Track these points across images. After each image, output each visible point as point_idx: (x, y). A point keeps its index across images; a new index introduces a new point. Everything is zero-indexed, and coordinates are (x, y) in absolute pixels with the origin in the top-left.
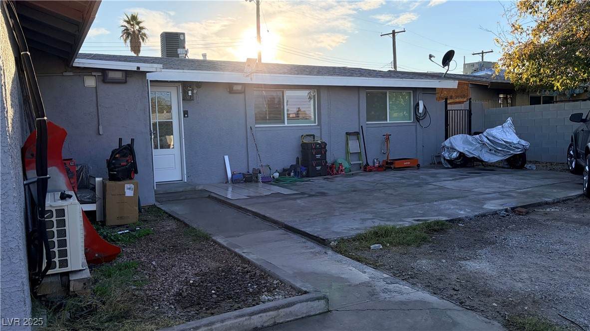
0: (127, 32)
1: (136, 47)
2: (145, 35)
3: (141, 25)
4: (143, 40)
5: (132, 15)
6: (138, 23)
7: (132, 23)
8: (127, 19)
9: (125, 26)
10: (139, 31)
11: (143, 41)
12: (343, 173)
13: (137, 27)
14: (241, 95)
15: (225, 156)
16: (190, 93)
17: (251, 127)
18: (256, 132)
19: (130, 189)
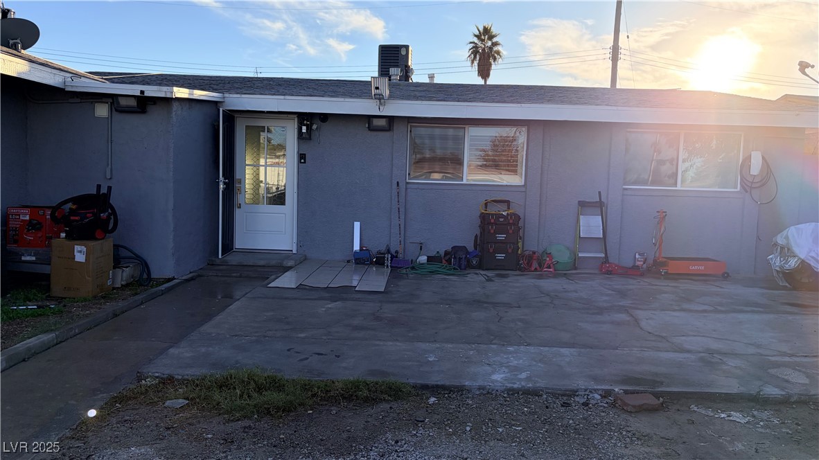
0: (475, 51)
1: (484, 72)
2: (498, 53)
3: (495, 40)
4: (495, 59)
5: (484, 27)
6: (491, 38)
7: (483, 37)
8: (477, 33)
9: (474, 43)
10: (491, 48)
11: (494, 61)
12: (551, 270)
13: (489, 43)
14: (387, 134)
15: (355, 223)
16: (304, 129)
17: (398, 182)
18: (409, 190)
19: (80, 252)
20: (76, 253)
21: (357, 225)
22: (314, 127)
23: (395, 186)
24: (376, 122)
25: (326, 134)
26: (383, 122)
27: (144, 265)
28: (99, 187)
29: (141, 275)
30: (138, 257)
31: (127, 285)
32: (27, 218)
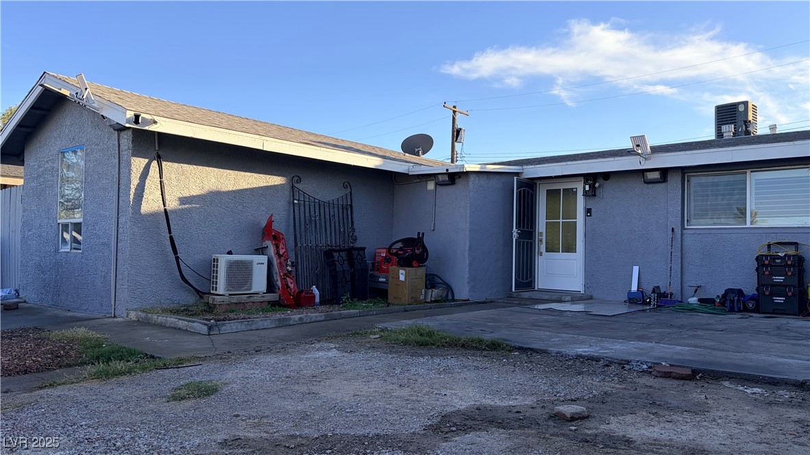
14: (663, 185)
15: (634, 267)
16: (587, 188)
17: (673, 229)
18: (685, 236)
19: (402, 274)
20: (400, 275)
21: (636, 269)
22: (597, 185)
23: (670, 232)
24: (651, 176)
25: (608, 190)
26: (656, 175)
27: (449, 288)
28: (419, 233)
29: (447, 296)
30: (445, 283)
31: (436, 301)
32: (384, 255)
